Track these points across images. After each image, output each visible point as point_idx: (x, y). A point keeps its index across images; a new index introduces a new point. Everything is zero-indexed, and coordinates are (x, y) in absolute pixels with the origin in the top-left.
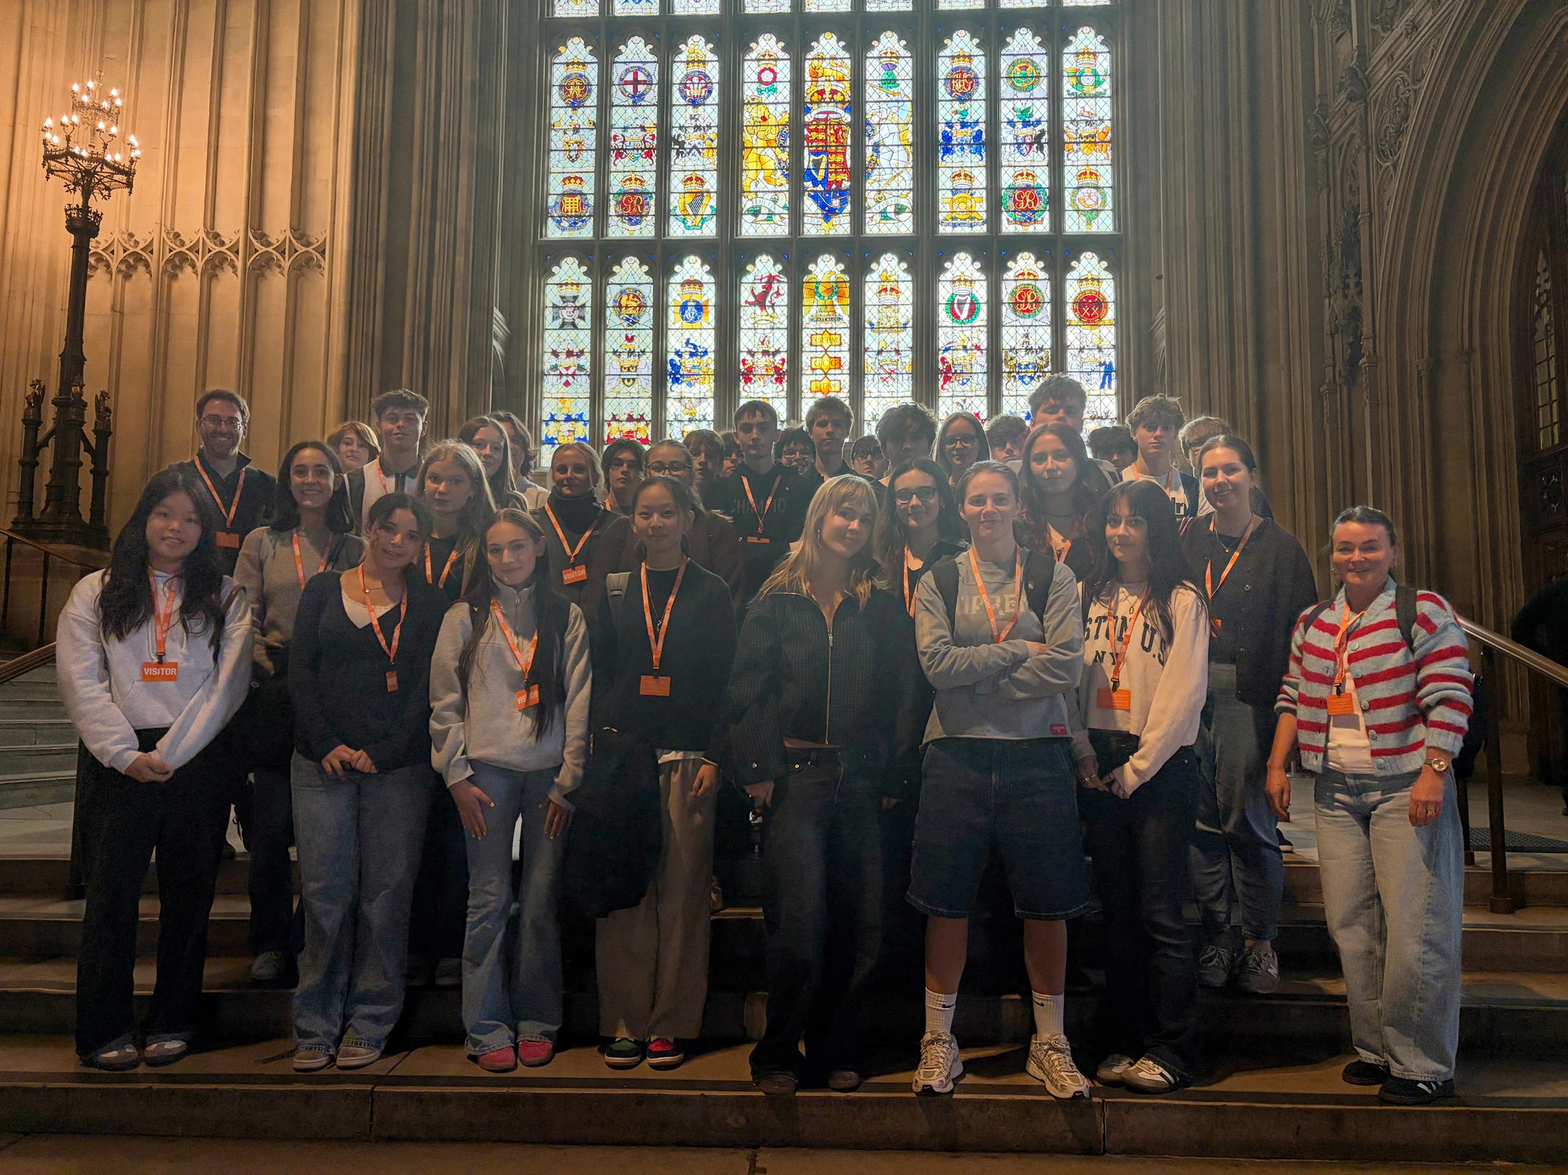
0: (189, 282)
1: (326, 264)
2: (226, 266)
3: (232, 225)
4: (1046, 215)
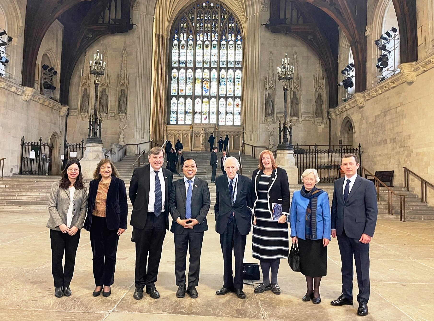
4: (233, 93)
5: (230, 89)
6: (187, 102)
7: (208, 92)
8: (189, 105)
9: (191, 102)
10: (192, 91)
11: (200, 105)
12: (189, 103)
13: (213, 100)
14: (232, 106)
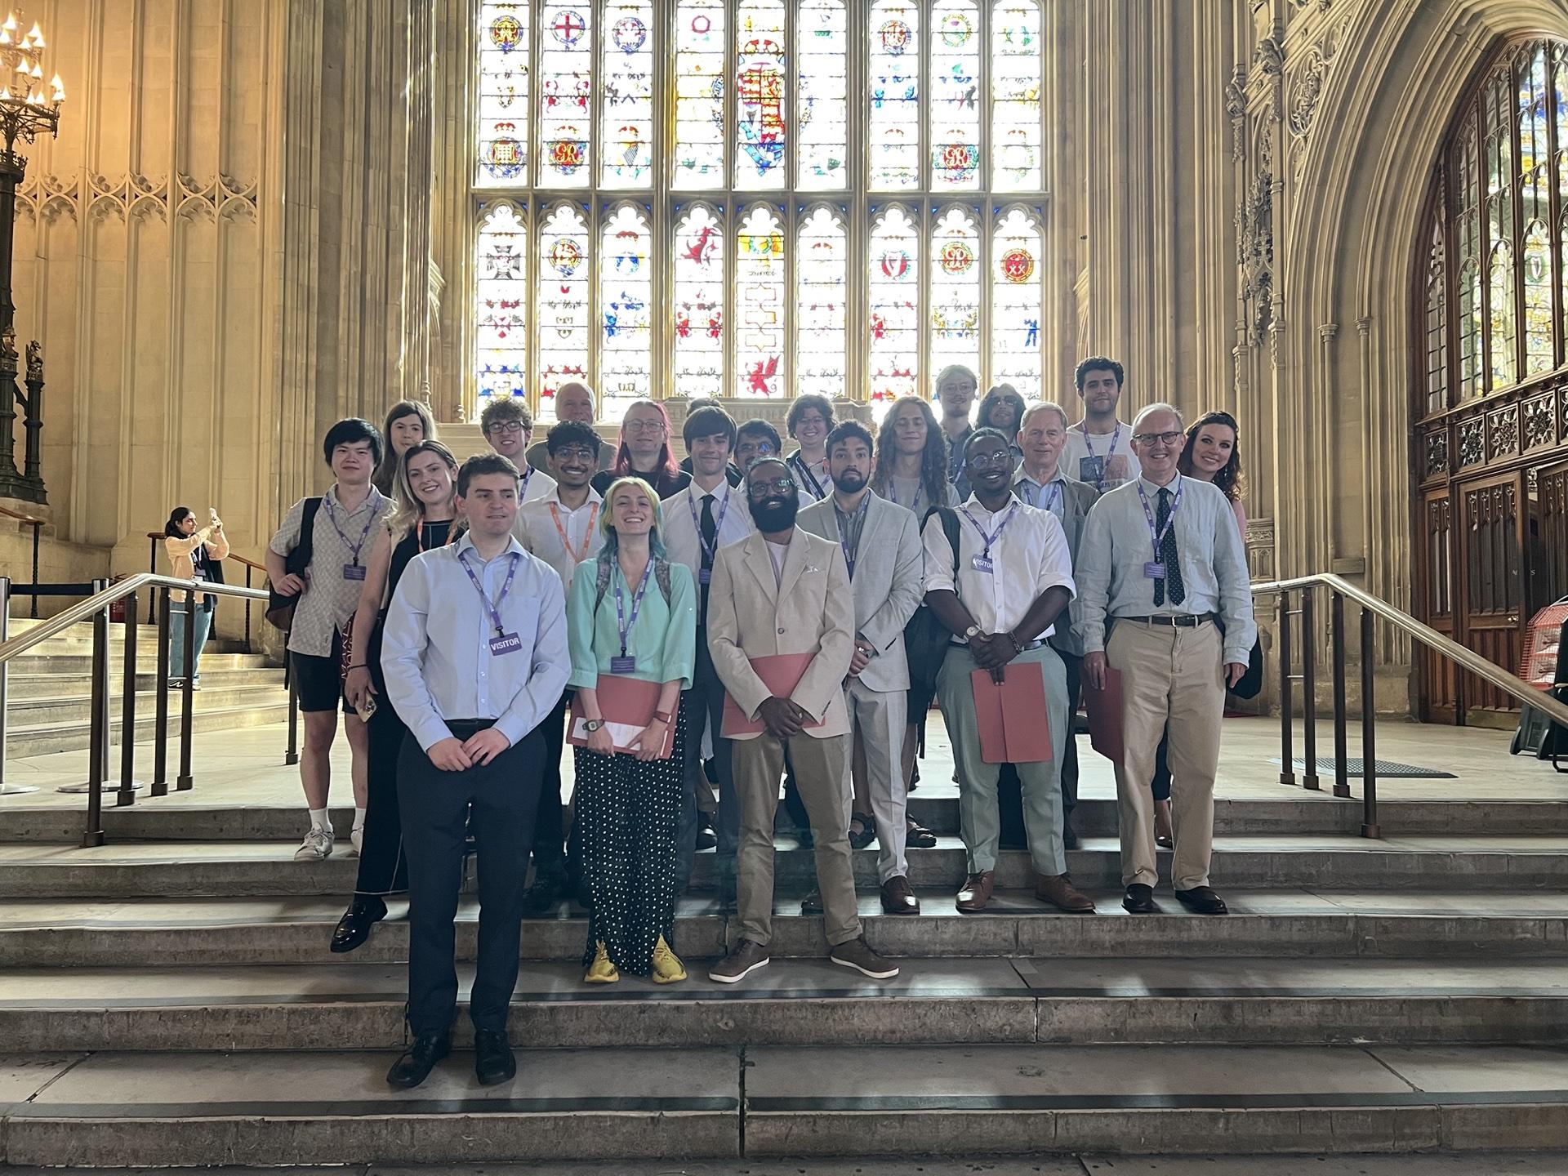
0: (115, 227)
1: (257, 211)
2: (153, 211)
3: (159, 170)
4: (976, 173)
5: (953, 139)
6: (611, 245)
7: (782, 162)
8: (627, 263)
9: (644, 246)
10: (645, 153)
11: (716, 268)
12: (627, 246)
13: (822, 224)
14: (973, 272)
